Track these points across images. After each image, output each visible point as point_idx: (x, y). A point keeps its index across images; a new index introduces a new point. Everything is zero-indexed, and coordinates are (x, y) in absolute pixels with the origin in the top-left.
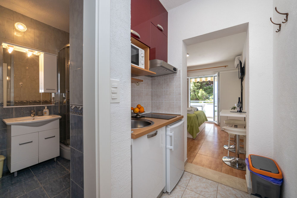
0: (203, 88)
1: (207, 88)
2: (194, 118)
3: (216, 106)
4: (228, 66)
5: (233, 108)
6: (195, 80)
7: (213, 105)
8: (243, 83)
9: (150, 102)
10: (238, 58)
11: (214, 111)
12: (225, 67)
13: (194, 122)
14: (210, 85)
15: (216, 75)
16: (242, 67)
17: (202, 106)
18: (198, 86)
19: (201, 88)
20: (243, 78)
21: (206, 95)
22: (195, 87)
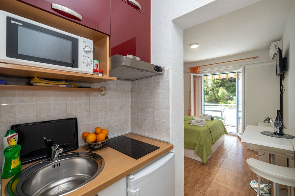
0: (224, 86)
1: (230, 85)
2: (204, 134)
3: (240, 112)
4: (258, 57)
5: (266, 120)
6: (212, 77)
7: (236, 110)
8: (284, 82)
9: (128, 117)
10: (275, 45)
11: (238, 118)
12: (255, 58)
13: (204, 139)
14: (234, 81)
15: (241, 70)
16: (283, 57)
17: (221, 111)
18: (218, 83)
19: (223, 86)
20: (284, 75)
21: (228, 94)
22: (214, 85)
